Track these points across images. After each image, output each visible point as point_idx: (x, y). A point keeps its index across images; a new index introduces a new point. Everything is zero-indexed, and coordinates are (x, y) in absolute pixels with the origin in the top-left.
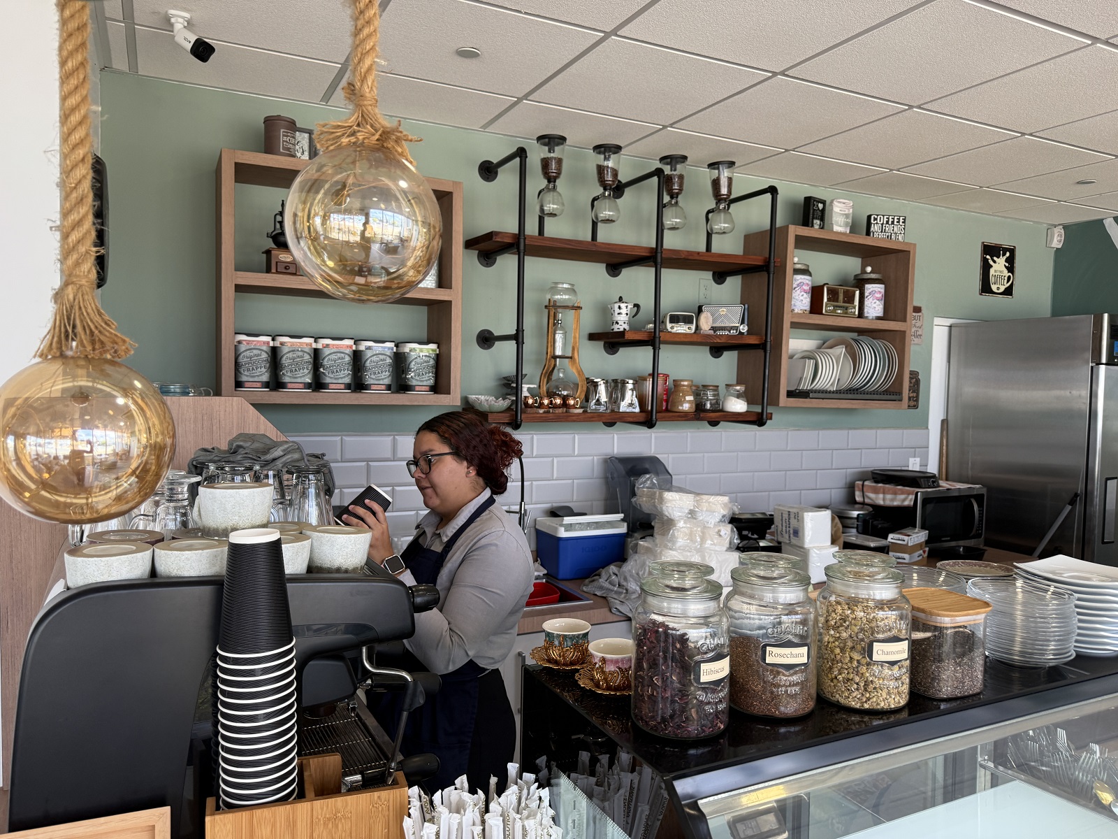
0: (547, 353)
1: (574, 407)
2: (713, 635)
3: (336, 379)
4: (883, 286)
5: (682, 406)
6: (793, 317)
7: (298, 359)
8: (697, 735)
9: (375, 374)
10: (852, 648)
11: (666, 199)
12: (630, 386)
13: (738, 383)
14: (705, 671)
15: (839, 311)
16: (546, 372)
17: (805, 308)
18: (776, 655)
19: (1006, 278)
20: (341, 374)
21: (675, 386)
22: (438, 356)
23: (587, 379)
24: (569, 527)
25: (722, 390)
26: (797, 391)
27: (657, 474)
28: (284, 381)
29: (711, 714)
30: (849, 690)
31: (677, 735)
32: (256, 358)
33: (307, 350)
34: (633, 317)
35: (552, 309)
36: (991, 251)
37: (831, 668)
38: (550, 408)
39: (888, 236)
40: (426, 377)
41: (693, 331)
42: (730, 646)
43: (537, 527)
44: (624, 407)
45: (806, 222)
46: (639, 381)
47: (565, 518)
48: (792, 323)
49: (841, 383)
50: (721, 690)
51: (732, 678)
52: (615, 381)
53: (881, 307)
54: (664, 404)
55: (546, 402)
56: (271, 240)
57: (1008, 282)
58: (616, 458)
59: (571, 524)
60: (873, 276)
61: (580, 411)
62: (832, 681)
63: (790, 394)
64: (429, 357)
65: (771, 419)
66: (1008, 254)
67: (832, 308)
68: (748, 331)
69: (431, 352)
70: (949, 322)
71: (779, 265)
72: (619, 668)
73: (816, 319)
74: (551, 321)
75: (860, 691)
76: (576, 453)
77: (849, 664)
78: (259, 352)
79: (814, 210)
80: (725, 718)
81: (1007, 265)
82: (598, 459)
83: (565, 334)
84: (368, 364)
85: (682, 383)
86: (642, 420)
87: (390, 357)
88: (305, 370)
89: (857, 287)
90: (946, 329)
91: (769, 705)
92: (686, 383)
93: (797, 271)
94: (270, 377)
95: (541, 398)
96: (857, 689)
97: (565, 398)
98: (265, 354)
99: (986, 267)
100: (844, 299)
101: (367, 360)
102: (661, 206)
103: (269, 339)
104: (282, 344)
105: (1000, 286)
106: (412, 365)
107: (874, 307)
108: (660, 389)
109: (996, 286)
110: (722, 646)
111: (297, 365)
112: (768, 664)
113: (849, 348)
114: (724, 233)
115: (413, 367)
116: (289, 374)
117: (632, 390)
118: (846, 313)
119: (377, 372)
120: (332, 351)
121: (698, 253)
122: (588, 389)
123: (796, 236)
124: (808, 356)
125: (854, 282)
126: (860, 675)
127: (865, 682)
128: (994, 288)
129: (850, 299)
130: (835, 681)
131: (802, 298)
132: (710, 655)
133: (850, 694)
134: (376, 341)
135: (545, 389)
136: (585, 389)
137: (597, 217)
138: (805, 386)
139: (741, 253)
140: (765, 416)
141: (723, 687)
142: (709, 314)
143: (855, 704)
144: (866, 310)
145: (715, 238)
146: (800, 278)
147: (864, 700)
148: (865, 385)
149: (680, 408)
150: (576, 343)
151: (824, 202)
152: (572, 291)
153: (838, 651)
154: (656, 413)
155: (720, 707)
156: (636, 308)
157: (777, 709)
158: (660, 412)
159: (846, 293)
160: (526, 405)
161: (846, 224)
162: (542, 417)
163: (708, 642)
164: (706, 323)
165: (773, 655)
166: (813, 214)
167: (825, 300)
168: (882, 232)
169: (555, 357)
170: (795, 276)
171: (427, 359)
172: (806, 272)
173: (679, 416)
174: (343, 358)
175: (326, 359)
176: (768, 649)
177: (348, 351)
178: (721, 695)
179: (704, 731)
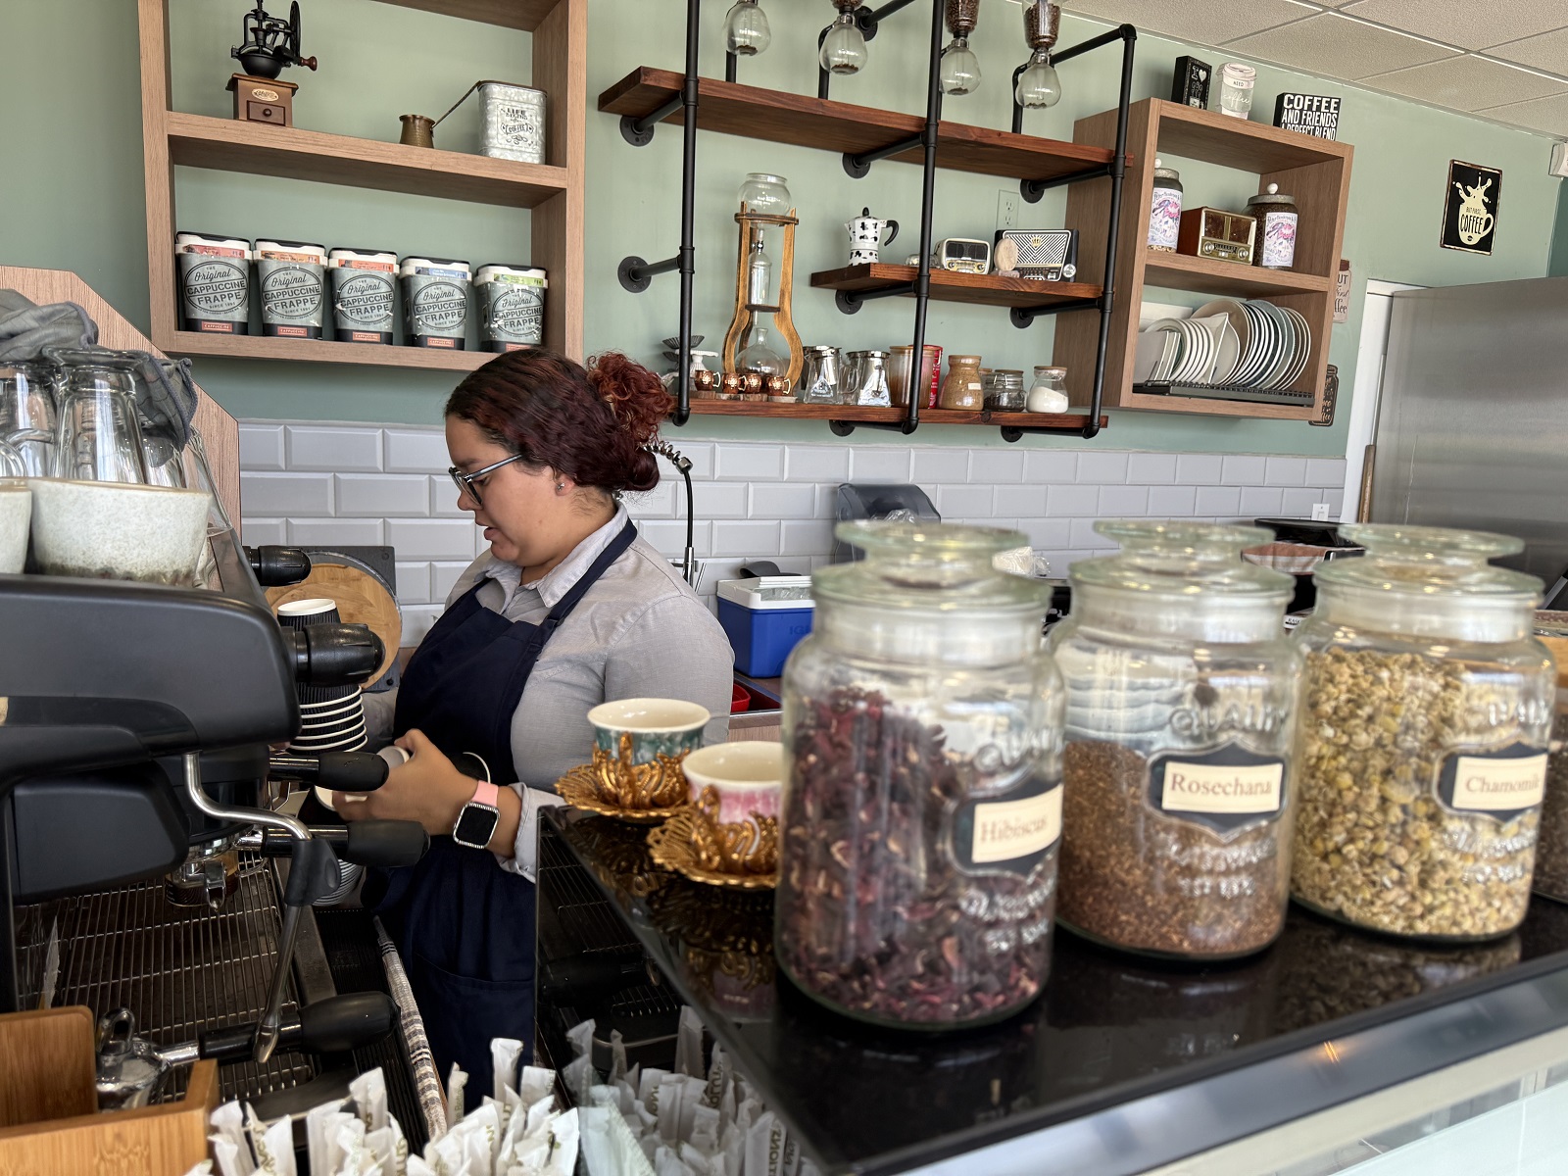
0: (737, 300)
1: (780, 392)
2: (1016, 726)
3: (365, 323)
4: (1295, 216)
5: (961, 400)
6: (1149, 257)
7: (295, 285)
8: (957, 1014)
9: (434, 318)
10: (1387, 774)
11: (947, 38)
12: (877, 362)
13: (1056, 364)
14: (989, 828)
15: (1223, 254)
16: (736, 333)
17: (1170, 245)
18: (1194, 787)
19: (1483, 222)
20: (374, 315)
21: (951, 366)
22: (546, 292)
23: (804, 348)
24: (771, 594)
25: (1029, 376)
26: (1149, 384)
27: (916, 511)
28: (272, 322)
29: (1001, 955)
30: (1374, 883)
31: (896, 1015)
32: (219, 279)
33: (311, 268)
34: (886, 244)
35: (746, 222)
36: (1464, 175)
37: (1323, 825)
38: (741, 392)
39: (1309, 132)
40: (525, 328)
41: (986, 272)
42: (1066, 756)
43: (719, 594)
44: (865, 398)
45: (1178, 96)
46: (892, 354)
47: (763, 578)
48: (1148, 267)
49: (1219, 373)
50: (1034, 886)
51: (1066, 851)
52: (852, 355)
53: (1291, 250)
54: (932, 396)
55: (733, 382)
56: (238, 62)
57: (1485, 229)
58: (851, 486)
59: (774, 589)
60: (1281, 199)
61: (791, 400)
62: (1325, 857)
63: (1138, 389)
64: (530, 292)
65: (1106, 426)
66: (1489, 183)
67: (1212, 247)
68: (1075, 276)
69: (535, 285)
70: (1389, 289)
71: (1131, 165)
72: (757, 816)
73: (1186, 263)
74: (746, 241)
75: (1409, 888)
76: (786, 477)
77: (1379, 817)
78: (226, 269)
79: (1191, 80)
80: (1038, 962)
81: (1487, 200)
82: (821, 489)
83: (769, 267)
84: (421, 300)
85: (963, 361)
86: (893, 418)
87: (461, 289)
88: (308, 305)
89: (1253, 216)
90: (1385, 300)
91: (1163, 923)
92: (970, 361)
93: (1160, 182)
94: (249, 314)
95: (725, 376)
96: (1401, 883)
97: (765, 379)
98: (237, 272)
99: (1454, 202)
100: (1232, 234)
101: (419, 292)
102: (937, 54)
103: (244, 246)
104: (266, 255)
105: (1474, 235)
106: (500, 306)
107: (1279, 251)
108: (926, 369)
109: (1468, 234)
110: (1044, 755)
111: (294, 297)
112: (1169, 813)
113: (1235, 316)
114: (1043, 105)
115: (501, 308)
116: (280, 310)
117: (880, 368)
118: (1234, 258)
119: (438, 314)
120: (357, 273)
121: (999, 134)
122: (806, 365)
123: (1161, 117)
124: (1170, 327)
125: (1249, 208)
126: (1412, 845)
127: (1424, 863)
128: (1464, 236)
129: (1241, 235)
130: (1335, 859)
131: (1165, 227)
132: (1003, 782)
133: (1377, 895)
134: (433, 260)
135: (733, 362)
136: (801, 364)
137: (827, 61)
138: (1162, 376)
139: (1070, 139)
140: (1096, 420)
141: (1040, 875)
142: (1013, 244)
143: (1390, 922)
144: (1265, 256)
145: (1027, 114)
146: (1163, 193)
147: (1418, 910)
148: (1255, 380)
149: (959, 403)
150: (787, 284)
151: (1208, 69)
152: (781, 188)
153: (1346, 780)
154: (918, 408)
155: (1031, 935)
156: (891, 228)
157: (1186, 935)
158: (925, 408)
159: (1236, 223)
160: (700, 385)
161: (1243, 108)
162: (724, 406)
163: (1001, 742)
164: (1008, 258)
165: (1185, 785)
166: (1190, 88)
167: (1202, 233)
168: (1299, 124)
169: (752, 308)
170: (1156, 189)
171: (526, 296)
172: (1173, 183)
173: (956, 416)
174: (376, 287)
175: (347, 287)
176: (1171, 768)
177: (385, 275)
178: (1034, 898)
179: (977, 1004)
